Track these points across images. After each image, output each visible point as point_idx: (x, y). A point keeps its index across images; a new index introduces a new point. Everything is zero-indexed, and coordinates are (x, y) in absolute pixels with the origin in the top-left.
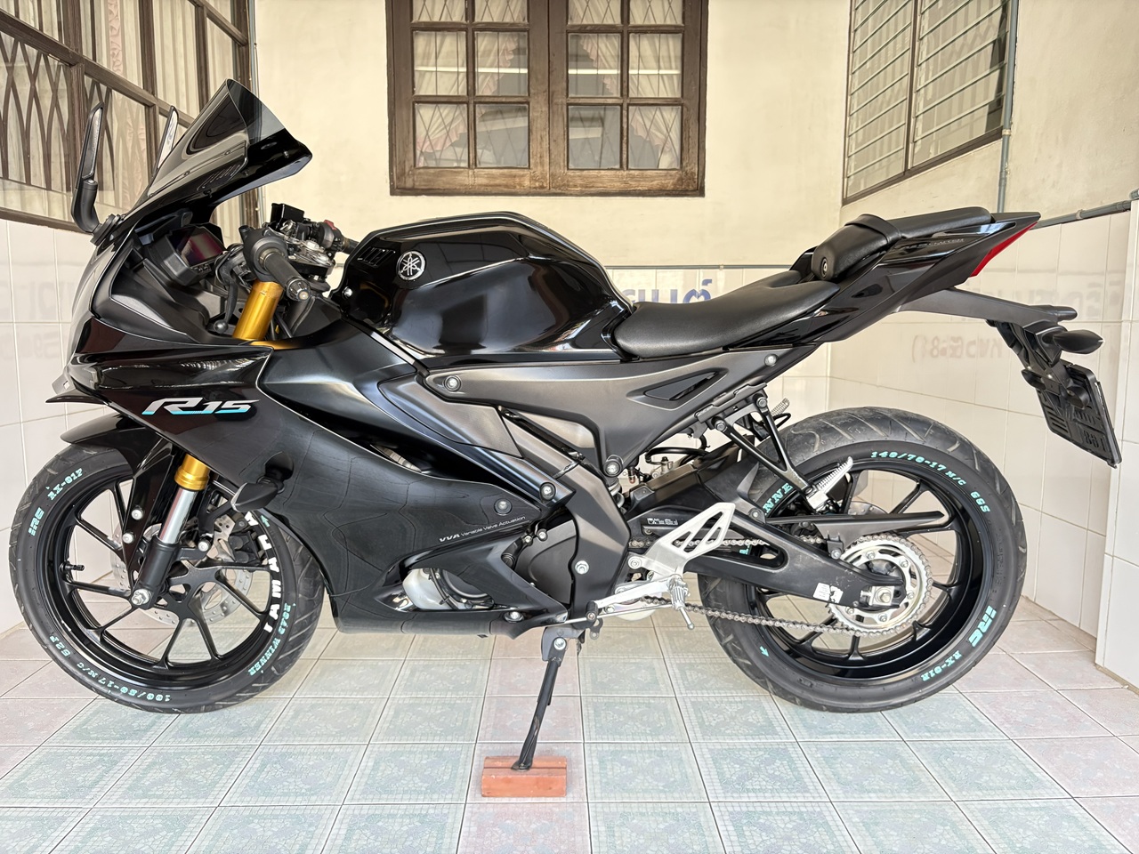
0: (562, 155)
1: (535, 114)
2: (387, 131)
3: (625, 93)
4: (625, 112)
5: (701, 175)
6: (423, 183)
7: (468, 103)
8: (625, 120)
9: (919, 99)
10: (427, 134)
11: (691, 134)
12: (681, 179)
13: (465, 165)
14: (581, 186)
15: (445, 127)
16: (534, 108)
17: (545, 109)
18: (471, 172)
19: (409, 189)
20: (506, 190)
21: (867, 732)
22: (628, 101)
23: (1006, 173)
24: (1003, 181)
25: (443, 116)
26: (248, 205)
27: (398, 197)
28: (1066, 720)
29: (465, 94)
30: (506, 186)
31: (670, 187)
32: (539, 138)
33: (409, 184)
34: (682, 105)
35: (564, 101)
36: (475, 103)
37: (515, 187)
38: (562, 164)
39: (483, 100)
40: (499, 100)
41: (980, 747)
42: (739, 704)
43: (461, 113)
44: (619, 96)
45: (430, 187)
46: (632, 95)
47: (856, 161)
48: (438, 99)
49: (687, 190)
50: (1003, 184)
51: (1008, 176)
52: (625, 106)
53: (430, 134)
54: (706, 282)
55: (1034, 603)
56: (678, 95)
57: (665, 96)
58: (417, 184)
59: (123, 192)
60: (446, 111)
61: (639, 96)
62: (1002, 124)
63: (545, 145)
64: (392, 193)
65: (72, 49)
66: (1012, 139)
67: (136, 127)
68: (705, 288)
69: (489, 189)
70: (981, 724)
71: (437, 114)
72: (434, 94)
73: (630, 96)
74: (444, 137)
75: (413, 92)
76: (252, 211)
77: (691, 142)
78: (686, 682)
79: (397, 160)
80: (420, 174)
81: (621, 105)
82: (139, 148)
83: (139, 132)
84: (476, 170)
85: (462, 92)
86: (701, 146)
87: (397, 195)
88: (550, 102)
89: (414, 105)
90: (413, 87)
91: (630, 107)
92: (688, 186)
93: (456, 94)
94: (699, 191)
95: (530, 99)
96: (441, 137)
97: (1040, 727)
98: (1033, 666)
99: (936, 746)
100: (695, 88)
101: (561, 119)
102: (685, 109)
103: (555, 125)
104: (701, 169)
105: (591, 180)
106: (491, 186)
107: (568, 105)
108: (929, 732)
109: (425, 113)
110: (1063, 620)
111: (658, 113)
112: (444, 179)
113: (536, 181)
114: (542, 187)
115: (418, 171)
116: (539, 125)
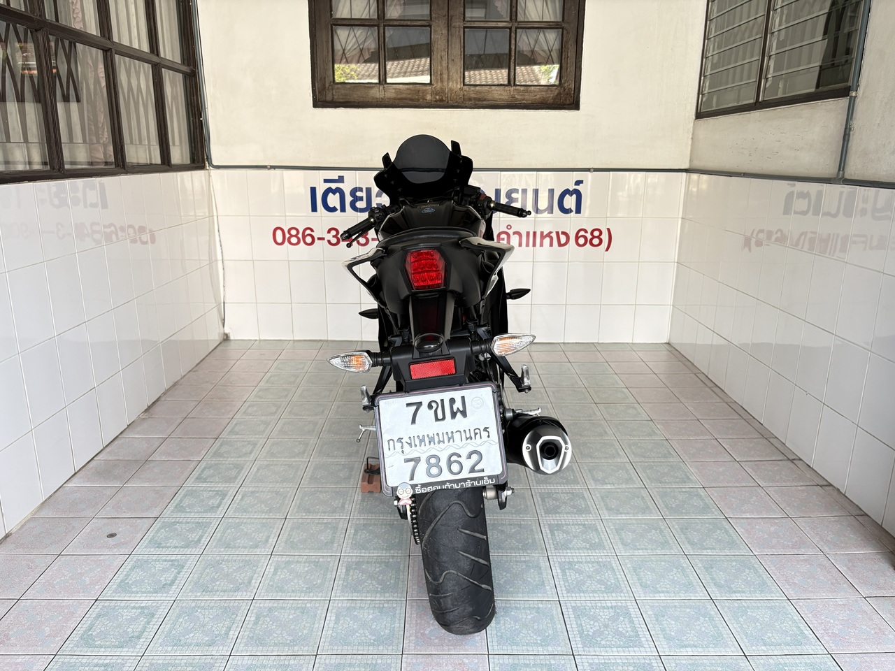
0: (459, 72)
1: (437, 36)
2: (309, 51)
3: (514, 17)
4: (513, 35)
5: (576, 91)
6: (341, 97)
7: (378, 26)
8: (513, 42)
9: (773, 39)
10: (344, 52)
11: (569, 55)
12: (559, 94)
13: (376, 81)
14: (475, 99)
15: (359, 46)
16: (436, 31)
17: (445, 32)
18: (381, 88)
19: (330, 102)
20: (410, 102)
21: (716, 645)
22: (516, 25)
23: (850, 129)
24: (847, 137)
25: (357, 36)
26: (194, 115)
27: (320, 109)
28: (873, 632)
29: (376, 17)
30: (411, 100)
31: (550, 101)
32: (439, 57)
33: (329, 98)
34: (563, 28)
35: (462, 25)
36: (385, 26)
37: (418, 100)
38: (459, 80)
39: (391, 23)
40: (405, 23)
41: (806, 663)
42: (611, 610)
43: (372, 33)
44: (508, 19)
45: (347, 100)
46: (520, 18)
47: (710, 79)
48: (352, 22)
49: (565, 104)
50: (846, 139)
51: (851, 133)
52: (513, 29)
53: (345, 52)
54: (578, 183)
55: (844, 495)
56: (559, 19)
57: (549, 20)
58: (335, 97)
59: (89, 124)
60: (359, 32)
61: (526, 20)
62: (850, 83)
63: (445, 64)
64: (315, 106)
65: (36, 17)
66: (858, 100)
67: (96, 69)
68: (577, 187)
69: (397, 102)
70: (806, 637)
71: (352, 34)
72: (349, 17)
73: (518, 20)
74: (358, 55)
75: (331, 15)
76: (197, 120)
77: (569, 62)
78: (567, 584)
79: (318, 76)
80: (338, 88)
81: (510, 29)
82: (100, 85)
83: (99, 72)
84: (385, 86)
85: (373, 15)
86: (578, 66)
87: (319, 107)
88: (449, 26)
89: (332, 27)
90: (331, 10)
91: (518, 30)
92: (566, 100)
93: (367, 17)
94: (575, 105)
95: (431, 23)
96: (356, 54)
97: (853, 640)
98: (845, 568)
99: (771, 661)
100: (574, 12)
101: (458, 41)
102: (565, 32)
103: (453, 46)
104: (577, 86)
105: (483, 94)
106: (399, 99)
107: (464, 28)
108: (765, 645)
109: (342, 34)
110: (868, 516)
111: (542, 34)
112: (359, 93)
113: (436, 94)
114: (441, 100)
115: (337, 86)
116: (439, 47)
